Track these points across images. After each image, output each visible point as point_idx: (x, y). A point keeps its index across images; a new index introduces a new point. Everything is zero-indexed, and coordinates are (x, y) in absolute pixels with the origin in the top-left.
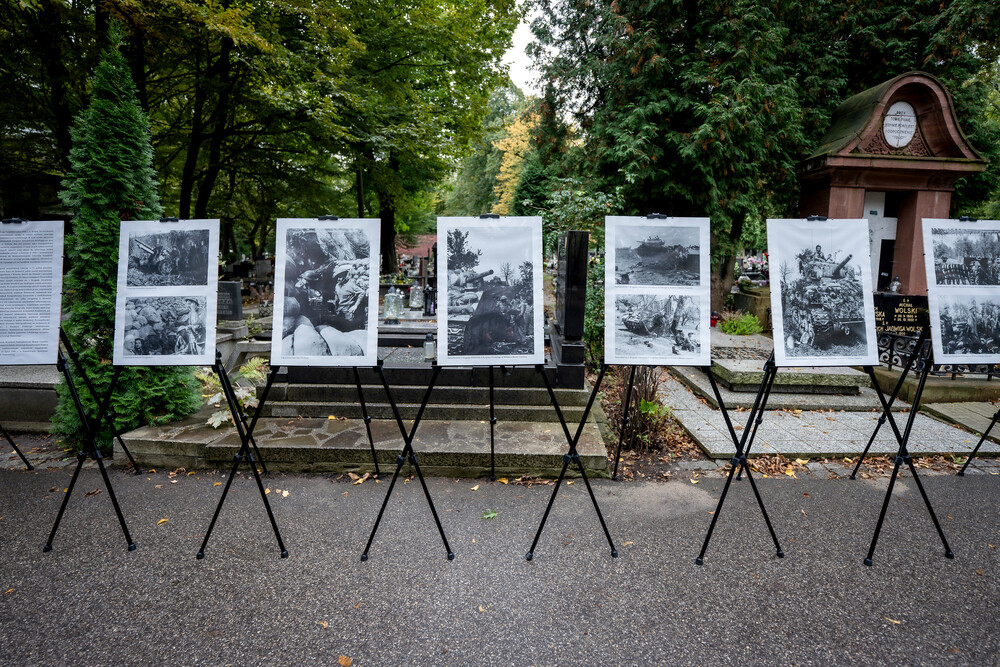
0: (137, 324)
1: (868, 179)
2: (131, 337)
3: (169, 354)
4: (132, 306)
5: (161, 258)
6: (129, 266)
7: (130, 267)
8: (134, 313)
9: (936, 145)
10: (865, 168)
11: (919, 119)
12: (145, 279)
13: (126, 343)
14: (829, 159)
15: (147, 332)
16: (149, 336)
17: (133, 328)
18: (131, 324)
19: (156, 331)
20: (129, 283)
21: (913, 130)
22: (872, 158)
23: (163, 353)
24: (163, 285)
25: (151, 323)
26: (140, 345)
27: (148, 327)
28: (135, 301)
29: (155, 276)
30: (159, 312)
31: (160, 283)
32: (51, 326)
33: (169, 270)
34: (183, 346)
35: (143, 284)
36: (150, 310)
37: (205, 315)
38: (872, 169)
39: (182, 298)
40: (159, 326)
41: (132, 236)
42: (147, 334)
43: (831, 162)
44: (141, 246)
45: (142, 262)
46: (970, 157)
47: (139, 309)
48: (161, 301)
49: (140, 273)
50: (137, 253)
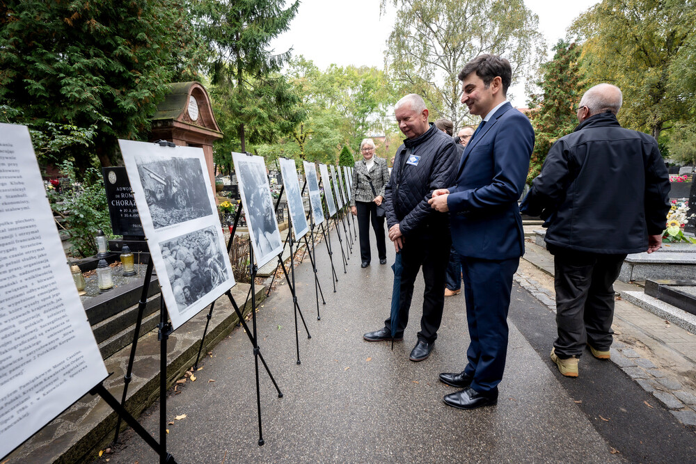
0: (178, 272)
1: (187, 136)
2: (178, 289)
3: (210, 290)
4: (167, 252)
5: (174, 190)
6: (148, 202)
7: (149, 204)
8: (171, 259)
9: (206, 122)
10: (186, 130)
11: (199, 107)
12: (168, 217)
13: (177, 298)
14: (174, 122)
15: (188, 276)
16: (192, 280)
17: (176, 277)
18: (172, 274)
19: (194, 272)
20: (155, 224)
21: (197, 112)
22: (190, 125)
23: (207, 292)
24: (184, 220)
25: (188, 265)
26: (188, 293)
27: (188, 270)
28: (168, 245)
29: (175, 212)
30: (191, 251)
31: (180, 219)
32: (74, 323)
33: (184, 203)
34: (216, 278)
35: (169, 224)
36: (183, 251)
37: (219, 243)
38: (190, 131)
39: (202, 230)
40: (194, 266)
41: (139, 163)
42: (190, 278)
43: (176, 125)
44: (152, 175)
45: (159, 196)
46: (218, 131)
47: (175, 253)
48: (189, 238)
49: (160, 211)
50: (151, 185)
